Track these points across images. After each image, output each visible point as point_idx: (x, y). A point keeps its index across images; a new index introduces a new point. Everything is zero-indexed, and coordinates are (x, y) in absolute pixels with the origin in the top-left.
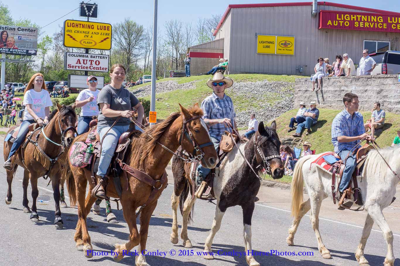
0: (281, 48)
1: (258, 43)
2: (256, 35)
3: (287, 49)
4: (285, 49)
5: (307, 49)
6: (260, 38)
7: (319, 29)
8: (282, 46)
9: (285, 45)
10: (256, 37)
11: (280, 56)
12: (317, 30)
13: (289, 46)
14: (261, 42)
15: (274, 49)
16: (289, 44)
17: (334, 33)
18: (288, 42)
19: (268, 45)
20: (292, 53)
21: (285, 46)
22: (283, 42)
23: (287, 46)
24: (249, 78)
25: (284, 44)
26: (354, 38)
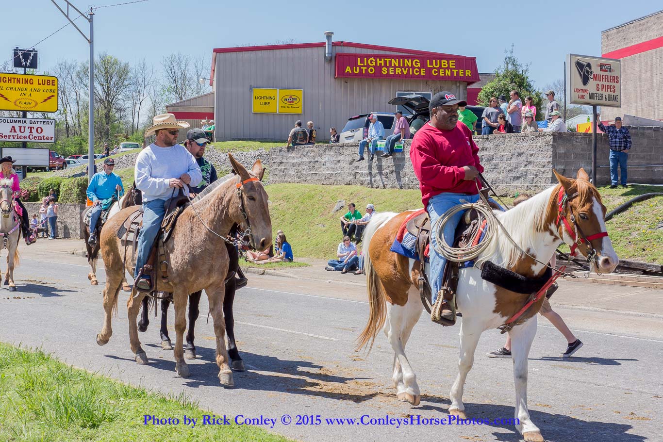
0: (284, 105)
1: (253, 98)
2: (251, 89)
3: (293, 106)
4: (290, 106)
5: (321, 105)
6: (257, 92)
7: (335, 78)
8: (286, 102)
9: (291, 100)
10: (251, 90)
11: (284, 116)
12: (333, 80)
13: (295, 102)
14: (258, 98)
15: (276, 107)
16: (296, 99)
17: (356, 84)
18: (293, 97)
19: (267, 101)
20: (300, 111)
21: (290, 102)
22: (288, 97)
23: (293, 102)
24: (240, 146)
25: (289, 99)
26: (384, 89)
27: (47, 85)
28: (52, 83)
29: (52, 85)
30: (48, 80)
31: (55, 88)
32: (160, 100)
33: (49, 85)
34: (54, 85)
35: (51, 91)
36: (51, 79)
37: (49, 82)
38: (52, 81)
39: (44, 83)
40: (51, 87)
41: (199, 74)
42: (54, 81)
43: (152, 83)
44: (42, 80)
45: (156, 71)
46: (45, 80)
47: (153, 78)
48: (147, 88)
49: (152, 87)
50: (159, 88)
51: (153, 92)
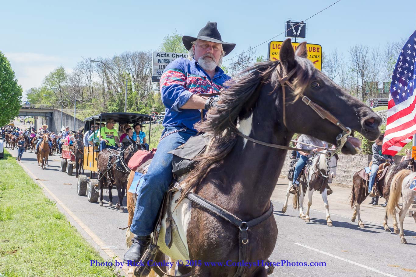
27: (313, 51)
28: (317, 50)
29: (317, 52)
30: (314, 48)
31: (319, 54)
32: (346, 78)
33: (315, 52)
34: (319, 52)
35: (316, 57)
36: (316, 47)
37: (315, 50)
38: (317, 48)
39: (310, 50)
40: (316, 54)
41: (375, 58)
42: (319, 48)
43: (341, 65)
44: (309, 47)
45: (344, 57)
46: (311, 48)
47: (342, 62)
48: (338, 69)
49: (341, 69)
50: (346, 69)
51: (341, 72)
